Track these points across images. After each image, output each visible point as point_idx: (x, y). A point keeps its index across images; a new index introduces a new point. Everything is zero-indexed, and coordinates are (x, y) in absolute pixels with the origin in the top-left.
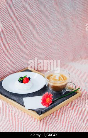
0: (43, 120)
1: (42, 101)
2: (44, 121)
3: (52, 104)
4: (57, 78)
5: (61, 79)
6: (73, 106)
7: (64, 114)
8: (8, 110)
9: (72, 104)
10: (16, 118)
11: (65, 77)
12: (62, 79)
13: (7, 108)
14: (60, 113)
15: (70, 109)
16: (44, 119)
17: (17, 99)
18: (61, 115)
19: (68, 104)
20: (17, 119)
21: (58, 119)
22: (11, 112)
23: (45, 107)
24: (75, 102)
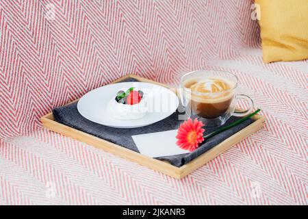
0: (187, 179)
1: (177, 140)
2: (190, 179)
3: (203, 143)
4: (209, 88)
5: (218, 90)
6: (249, 147)
7: (232, 165)
8: (103, 162)
9: (248, 145)
10: (124, 177)
11: (225, 84)
12: (220, 88)
13: (98, 159)
14: (224, 163)
15: (245, 153)
16: (190, 176)
17: (119, 138)
18: (225, 167)
19: (238, 145)
20: (127, 178)
21: (221, 175)
22: (111, 166)
23: (187, 151)
24: (253, 140)
